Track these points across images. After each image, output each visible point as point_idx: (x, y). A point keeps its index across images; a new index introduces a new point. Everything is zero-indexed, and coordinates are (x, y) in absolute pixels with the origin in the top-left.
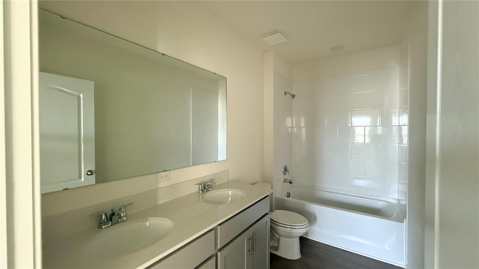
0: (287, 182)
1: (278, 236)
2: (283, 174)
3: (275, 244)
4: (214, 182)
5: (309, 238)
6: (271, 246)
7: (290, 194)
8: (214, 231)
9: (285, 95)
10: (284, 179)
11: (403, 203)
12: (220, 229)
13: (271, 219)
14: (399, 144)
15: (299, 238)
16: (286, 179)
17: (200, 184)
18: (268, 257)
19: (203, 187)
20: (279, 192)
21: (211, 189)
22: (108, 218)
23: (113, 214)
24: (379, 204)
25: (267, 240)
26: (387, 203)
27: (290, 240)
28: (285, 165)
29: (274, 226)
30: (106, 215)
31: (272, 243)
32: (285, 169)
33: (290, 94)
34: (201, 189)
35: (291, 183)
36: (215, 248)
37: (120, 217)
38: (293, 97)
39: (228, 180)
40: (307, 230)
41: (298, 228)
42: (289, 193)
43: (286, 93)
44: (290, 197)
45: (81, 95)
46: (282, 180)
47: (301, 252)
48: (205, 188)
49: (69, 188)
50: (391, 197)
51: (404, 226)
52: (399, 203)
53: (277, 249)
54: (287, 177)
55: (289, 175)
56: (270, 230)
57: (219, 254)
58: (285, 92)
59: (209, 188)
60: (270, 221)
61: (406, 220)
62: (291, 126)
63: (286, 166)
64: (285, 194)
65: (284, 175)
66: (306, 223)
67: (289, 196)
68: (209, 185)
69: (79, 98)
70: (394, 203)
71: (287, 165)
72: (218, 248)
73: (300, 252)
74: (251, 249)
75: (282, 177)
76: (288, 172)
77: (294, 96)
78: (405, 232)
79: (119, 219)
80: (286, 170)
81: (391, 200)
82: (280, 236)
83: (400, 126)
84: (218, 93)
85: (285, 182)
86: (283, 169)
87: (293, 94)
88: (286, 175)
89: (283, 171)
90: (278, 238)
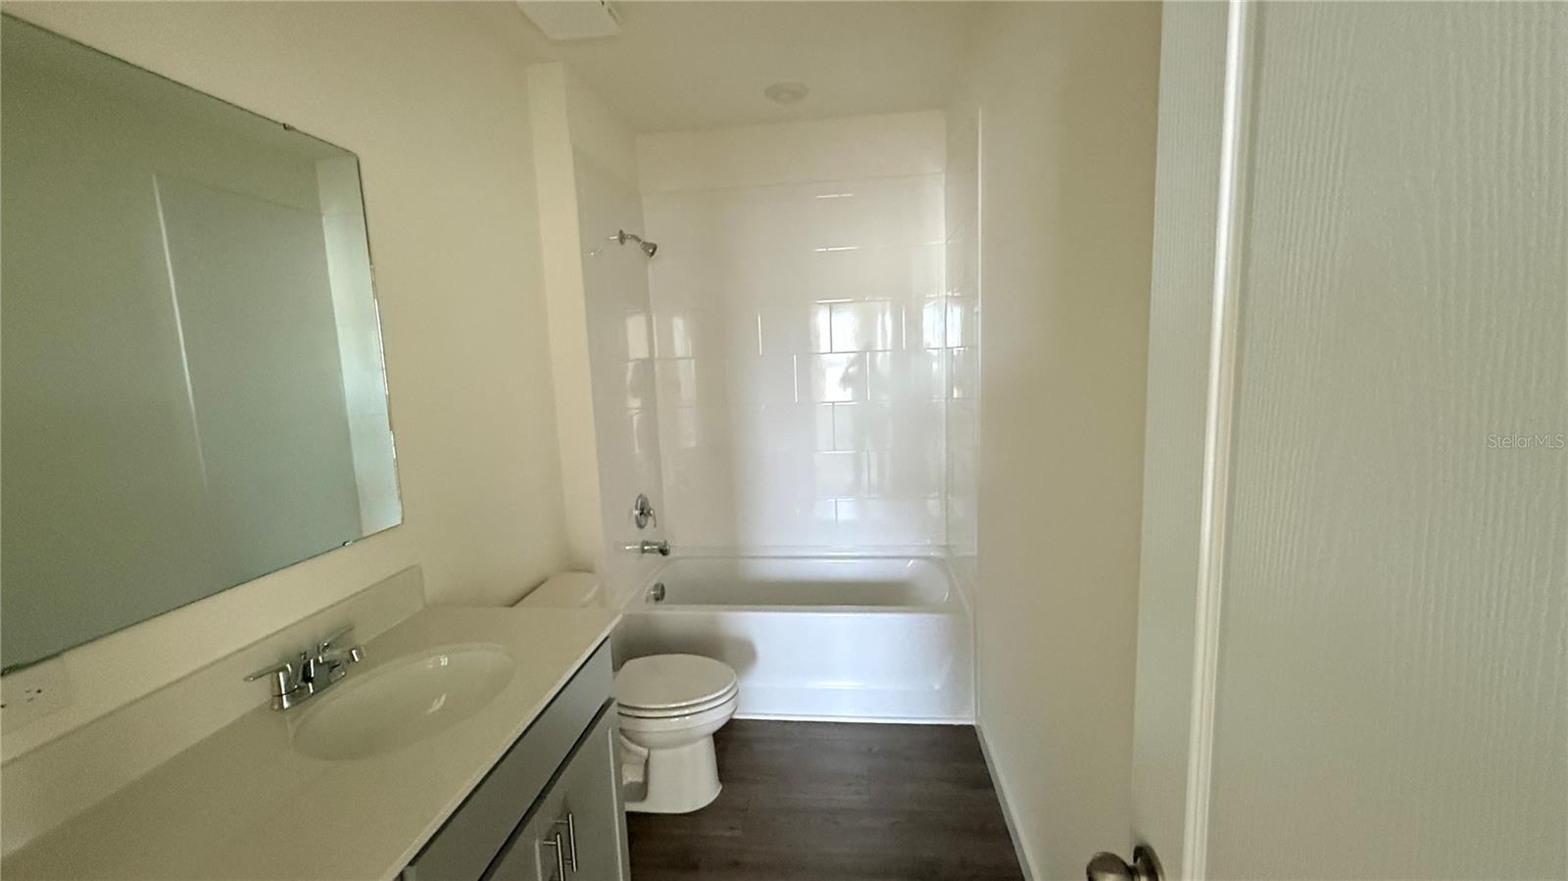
0: (651, 551)
1: (644, 751)
2: (635, 525)
3: (638, 777)
7: (663, 588)
9: (622, 243)
10: (640, 543)
14: (946, 399)
15: (711, 735)
16: (647, 544)
17: (278, 669)
19: (293, 679)
27: (686, 750)
28: (641, 496)
32: (642, 510)
33: (639, 240)
34: (283, 691)
35: (664, 552)
38: (652, 254)
41: (711, 708)
42: (660, 587)
43: (622, 238)
44: (666, 599)
46: (633, 548)
47: (719, 769)
52: (950, 557)
53: (641, 791)
54: (649, 533)
55: (655, 526)
58: (621, 232)
59: (328, 672)
62: (649, 358)
63: (646, 499)
64: (649, 592)
65: (638, 529)
66: (732, 684)
67: (660, 596)
71: (647, 494)
73: (716, 772)
75: (632, 537)
76: (650, 519)
77: (651, 249)
80: (644, 511)
82: (650, 747)
83: (947, 348)
85: (643, 551)
86: (637, 509)
87: (649, 240)
88: (647, 527)
89: (636, 517)
90: (641, 756)
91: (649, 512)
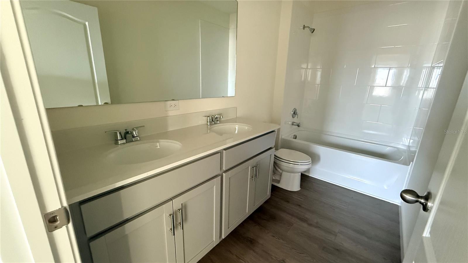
0: (295, 125)
1: (281, 171)
2: (292, 117)
3: (277, 178)
4: (222, 115)
5: (310, 176)
6: (273, 179)
7: (296, 136)
8: (220, 153)
9: (304, 29)
10: (292, 122)
11: (413, 149)
12: (226, 152)
13: (275, 155)
14: (425, 88)
15: (300, 173)
16: (294, 123)
17: (208, 117)
18: (269, 187)
19: (210, 120)
20: (286, 134)
21: (219, 122)
22: (123, 137)
23: (127, 133)
24: (386, 150)
25: (270, 174)
26: (396, 149)
27: (292, 174)
28: (295, 108)
29: (278, 162)
30: (120, 133)
31: (275, 177)
32: (294, 112)
33: (309, 27)
34: (209, 121)
35: (298, 126)
36: (221, 169)
37: (133, 137)
38: (313, 32)
39: (235, 117)
40: (309, 167)
41: (301, 165)
43: (304, 27)
44: (297, 139)
45: (87, 23)
46: (290, 123)
47: (301, 185)
48: (213, 121)
49: (83, 105)
50: (401, 143)
51: (409, 169)
52: (408, 149)
53: (279, 182)
54: (296, 120)
55: (297, 118)
56: (274, 165)
57: (224, 174)
58: (304, 25)
59: (217, 121)
60: (275, 158)
61: (412, 164)
62: (306, 68)
63: (296, 110)
64: (292, 136)
66: (309, 161)
67: (295, 137)
68: (216, 118)
69: (85, 25)
70: (403, 149)
71: (297, 108)
72: (224, 170)
74: (255, 176)
75: (290, 120)
76: (296, 115)
77: (313, 31)
78: (408, 174)
79: (133, 139)
80: (295, 113)
81: (400, 147)
82: (283, 171)
84: (229, 29)
85: (292, 124)
86: (293, 112)
87: (313, 28)
88: (295, 118)
89: (292, 114)
90: (280, 173)
91: (296, 114)
